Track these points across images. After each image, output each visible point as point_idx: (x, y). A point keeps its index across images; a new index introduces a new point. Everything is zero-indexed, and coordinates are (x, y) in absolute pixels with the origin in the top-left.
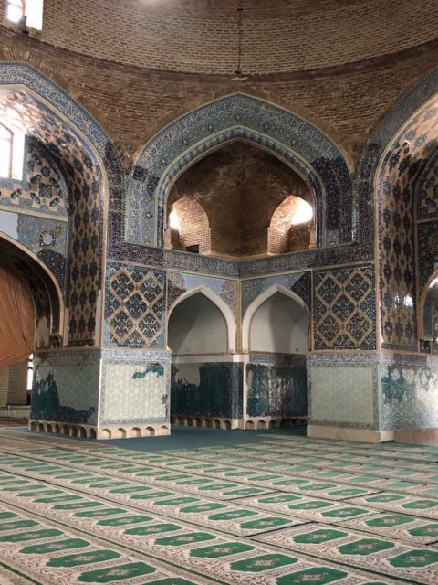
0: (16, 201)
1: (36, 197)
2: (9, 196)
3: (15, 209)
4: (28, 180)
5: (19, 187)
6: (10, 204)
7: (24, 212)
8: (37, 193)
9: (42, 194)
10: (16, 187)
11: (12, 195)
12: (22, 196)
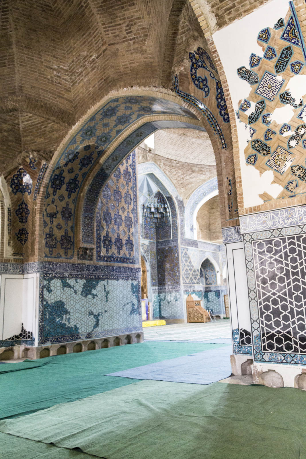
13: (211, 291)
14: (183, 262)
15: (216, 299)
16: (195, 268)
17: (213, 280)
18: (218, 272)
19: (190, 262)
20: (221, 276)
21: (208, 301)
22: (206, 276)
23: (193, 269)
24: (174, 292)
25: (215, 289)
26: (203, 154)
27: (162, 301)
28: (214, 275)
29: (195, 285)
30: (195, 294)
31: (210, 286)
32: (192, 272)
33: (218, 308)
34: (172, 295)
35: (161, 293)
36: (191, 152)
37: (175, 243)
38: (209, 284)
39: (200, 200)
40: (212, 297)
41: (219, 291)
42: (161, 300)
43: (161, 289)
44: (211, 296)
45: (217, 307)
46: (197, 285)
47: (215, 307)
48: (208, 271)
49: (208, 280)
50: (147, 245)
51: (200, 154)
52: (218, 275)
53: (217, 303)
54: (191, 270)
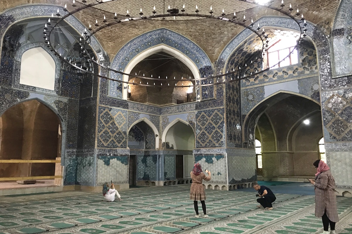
0: (296, 74)
1: (306, 68)
2: (292, 73)
3: (296, 79)
4: (301, 62)
5: (297, 67)
6: (293, 77)
7: (301, 78)
8: (306, 66)
9: (310, 65)
10: (295, 68)
11: (293, 72)
12: (299, 71)
13: (149, 156)
14: (101, 123)
15: (153, 164)
16: (119, 130)
17: (152, 144)
18: (157, 136)
19: (113, 124)
20: (160, 140)
21: (146, 166)
22: (147, 140)
23: (117, 132)
24: (89, 155)
25: (153, 154)
26: (137, 6)
27: (78, 165)
28: (154, 139)
29: (118, 149)
30: (116, 159)
31: (149, 150)
32: (115, 134)
33: (153, 174)
34: (87, 159)
35: (78, 156)
36: (122, 3)
37: (94, 101)
38: (148, 149)
39: (133, 57)
40: (150, 162)
41: (156, 155)
42: (78, 163)
43: (79, 152)
44: (149, 160)
45: (153, 172)
46: (120, 149)
47: (152, 172)
48: (148, 134)
49: (148, 144)
50: (65, 103)
51: (134, 5)
52: (157, 139)
53: (154, 169)
54: (113, 132)
